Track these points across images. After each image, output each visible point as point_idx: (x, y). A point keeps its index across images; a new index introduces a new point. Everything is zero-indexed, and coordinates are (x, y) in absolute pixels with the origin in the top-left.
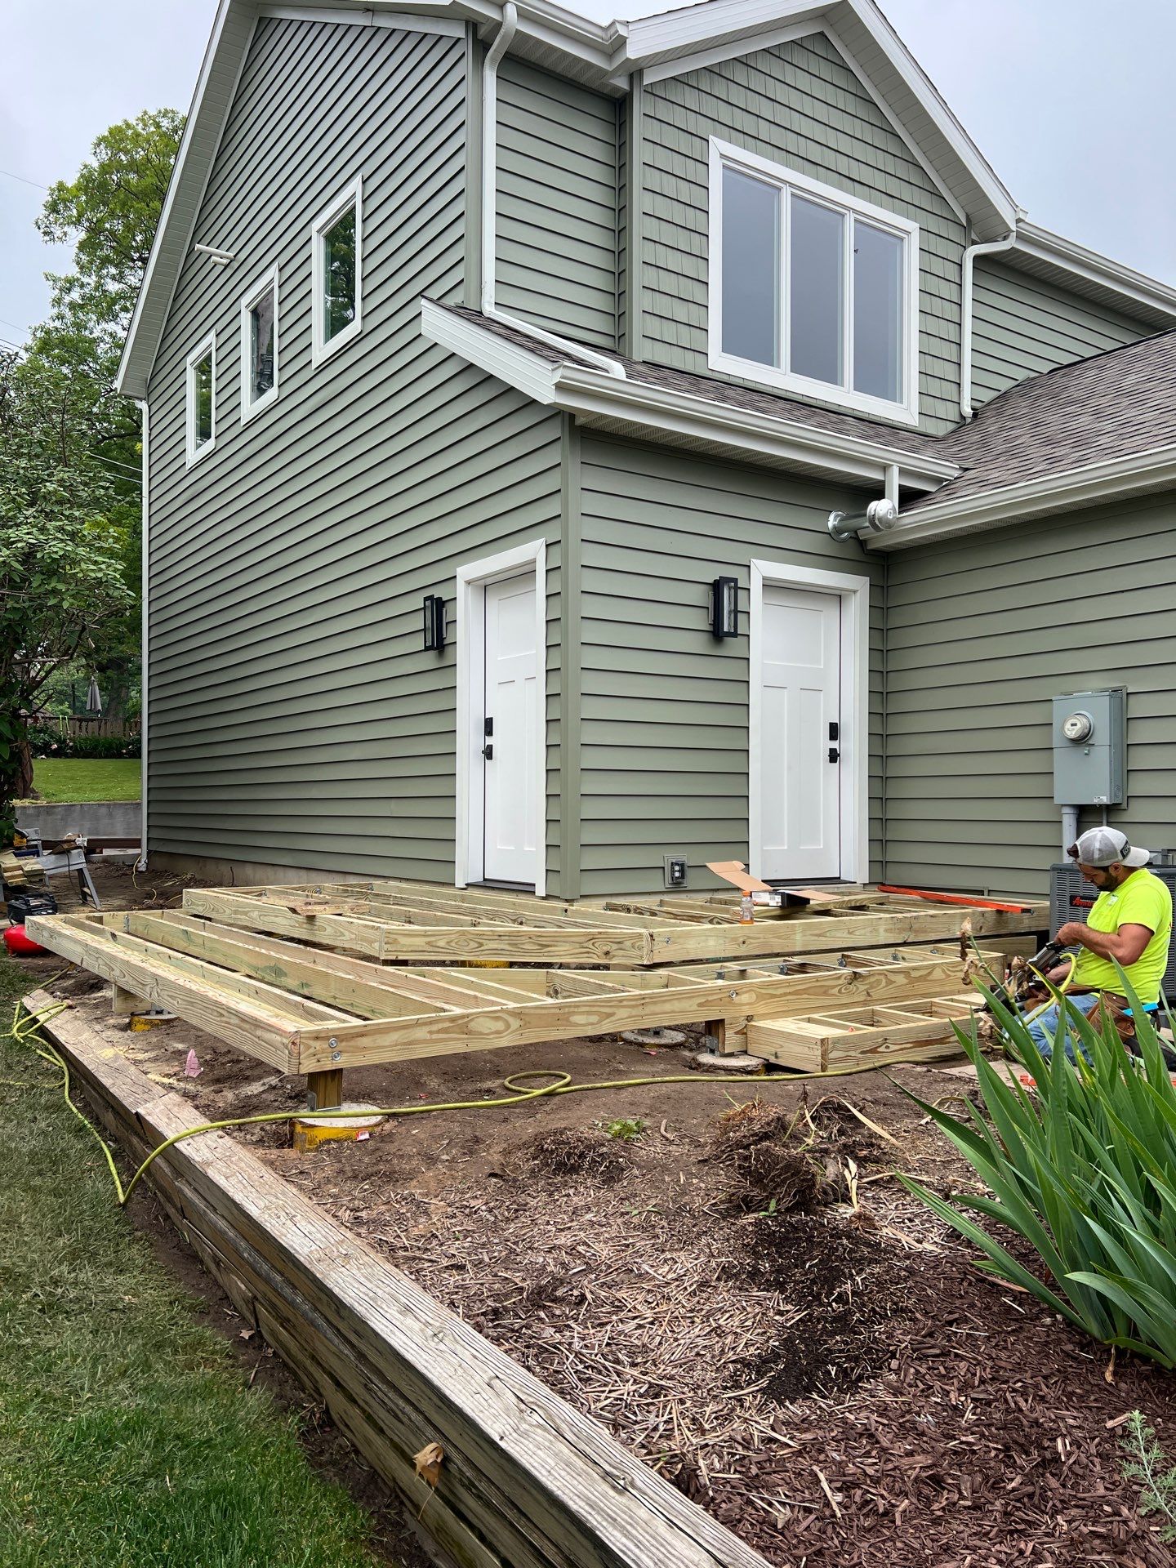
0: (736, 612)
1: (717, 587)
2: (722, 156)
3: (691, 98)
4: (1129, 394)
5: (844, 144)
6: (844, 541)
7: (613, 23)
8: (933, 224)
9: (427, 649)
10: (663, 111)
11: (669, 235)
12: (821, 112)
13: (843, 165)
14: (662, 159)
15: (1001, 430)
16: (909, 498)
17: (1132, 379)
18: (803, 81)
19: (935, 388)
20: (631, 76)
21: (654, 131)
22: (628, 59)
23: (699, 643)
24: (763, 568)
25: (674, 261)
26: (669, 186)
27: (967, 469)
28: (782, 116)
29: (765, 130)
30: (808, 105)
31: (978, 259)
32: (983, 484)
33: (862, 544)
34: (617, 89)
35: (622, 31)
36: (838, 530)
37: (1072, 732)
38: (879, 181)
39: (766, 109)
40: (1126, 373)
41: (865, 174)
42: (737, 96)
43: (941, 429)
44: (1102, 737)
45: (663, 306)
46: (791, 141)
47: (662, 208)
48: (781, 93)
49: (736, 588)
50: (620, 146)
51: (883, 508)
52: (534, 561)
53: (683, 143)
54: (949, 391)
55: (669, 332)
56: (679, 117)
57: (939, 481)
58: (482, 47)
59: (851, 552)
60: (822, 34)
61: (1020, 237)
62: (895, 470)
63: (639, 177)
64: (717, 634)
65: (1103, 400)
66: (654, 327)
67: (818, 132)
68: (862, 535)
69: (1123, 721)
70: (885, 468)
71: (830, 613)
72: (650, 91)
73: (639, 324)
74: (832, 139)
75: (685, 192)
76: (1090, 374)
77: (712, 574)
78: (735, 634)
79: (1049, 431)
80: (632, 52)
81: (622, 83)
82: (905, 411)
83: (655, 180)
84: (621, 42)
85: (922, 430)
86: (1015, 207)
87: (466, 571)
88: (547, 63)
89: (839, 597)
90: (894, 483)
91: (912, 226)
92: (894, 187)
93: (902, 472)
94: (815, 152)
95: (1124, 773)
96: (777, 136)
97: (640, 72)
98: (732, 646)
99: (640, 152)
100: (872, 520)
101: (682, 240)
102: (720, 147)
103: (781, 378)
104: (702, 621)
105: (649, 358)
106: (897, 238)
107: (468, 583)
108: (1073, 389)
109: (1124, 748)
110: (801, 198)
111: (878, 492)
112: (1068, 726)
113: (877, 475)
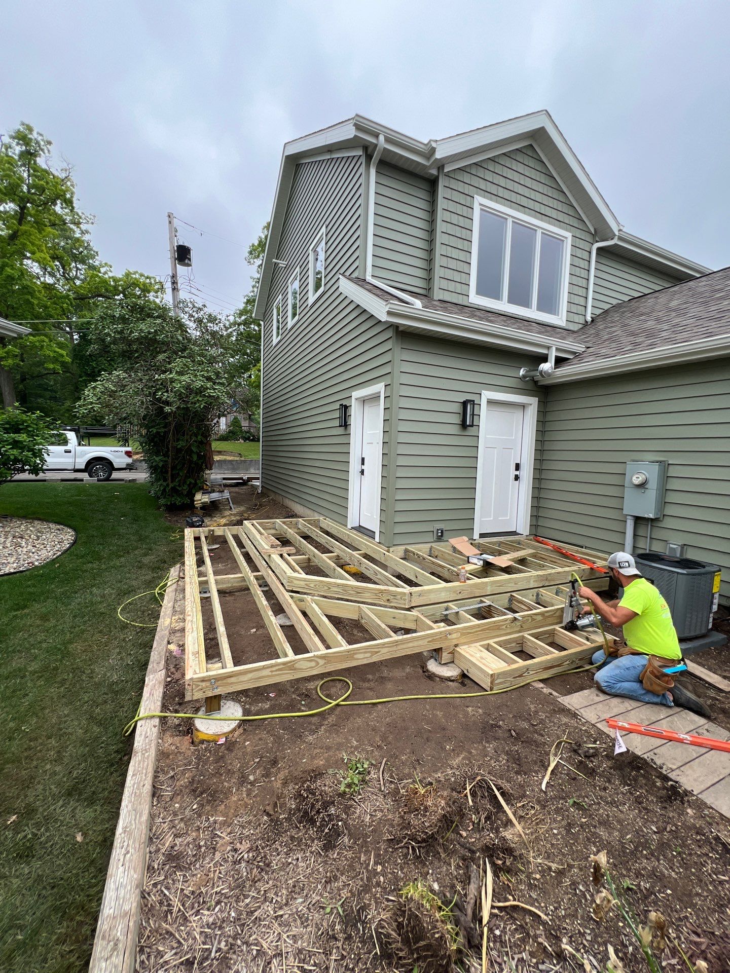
0: (473, 415)
1: (465, 404)
2: (481, 204)
3: (466, 178)
4: (674, 310)
5: (539, 197)
6: (527, 381)
7: (430, 141)
8: (578, 233)
9: (340, 426)
10: (454, 184)
11: (453, 241)
12: (528, 182)
13: (537, 207)
14: (452, 206)
15: (606, 328)
16: (559, 361)
17: (674, 304)
18: (520, 167)
19: (574, 309)
20: (439, 168)
21: (449, 194)
22: (436, 159)
23: (455, 430)
24: (487, 395)
25: (455, 254)
26: (455, 219)
27: (588, 348)
28: (510, 185)
29: (501, 192)
30: (522, 180)
31: (599, 249)
32: (597, 355)
33: (536, 382)
34: (433, 175)
35: (434, 145)
36: (524, 377)
37: (636, 480)
38: (554, 214)
39: (502, 182)
40: (671, 300)
41: (548, 211)
42: (489, 176)
43: (575, 327)
44: (653, 485)
45: (449, 274)
46: (513, 197)
47: (451, 229)
48: (510, 174)
49: (474, 404)
50: (433, 202)
51: (546, 367)
52: (380, 392)
53: (461, 199)
54: (581, 310)
55: (451, 286)
56: (460, 187)
57: (575, 353)
58: (369, 157)
59: (530, 386)
60: (531, 145)
61: (620, 239)
62: (554, 349)
63: (440, 215)
64: (464, 425)
65: (660, 313)
66: (444, 284)
67: (526, 192)
68: (536, 379)
69: (665, 477)
70: (549, 348)
71: (518, 414)
72: (447, 175)
73: (437, 283)
74: (533, 195)
75: (462, 222)
76: (651, 301)
77: (462, 398)
78: (472, 426)
79: (632, 328)
80: (438, 155)
81: (434, 172)
82: (559, 320)
83: (447, 216)
84: (433, 150)
85: (567, 328)
86: (618, 223)
87: (356, 394)
88: (400, 164)
89: (523, 407)
90: (553, 355)
91: (569, 235)
92: (561, 217)
93: (557, 349)
94: (524, 201)
95: (662, 503)
96: (507, 194)
97: (443, 166)
98: (471, 431)
99: (441, 203)
100: (541, 372)
101: (460, 244)
102: (479, 200)
103: (503, 306)
104: (457, 419)
105: (441, 298)
106: (561, 240)
107: (356, 399)
108: (642, 308)
109: (664, 491)
110: (517, 223)
111: (544, 359)
112: (634, 478)
113: (545, 351)
